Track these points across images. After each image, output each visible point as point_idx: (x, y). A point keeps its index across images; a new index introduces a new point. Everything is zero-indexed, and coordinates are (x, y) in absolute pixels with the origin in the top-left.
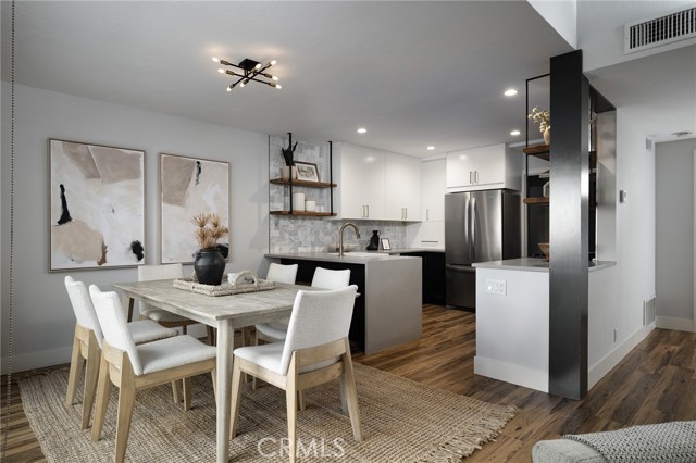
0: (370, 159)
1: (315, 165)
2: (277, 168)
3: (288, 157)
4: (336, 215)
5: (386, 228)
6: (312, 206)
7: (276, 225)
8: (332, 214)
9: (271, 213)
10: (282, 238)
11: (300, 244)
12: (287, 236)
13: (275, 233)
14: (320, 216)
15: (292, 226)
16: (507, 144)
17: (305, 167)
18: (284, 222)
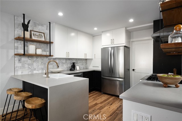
0: (73, 34)
1: (44, 33)
2: (20, 32)
3: (25, 27)
4: (53, 56)
5: (79, 62)
6: (39, 52)
7: (19, 60)
8: (50, 56)
9: (16, 55)
10: (23, 67)
11: (35, 69)
12: (26, 66)
13: (18, 64)
14: (46, 56)
15: (30, 61)
16: (126, 28)
17: (38, 34)
18: (24, 59)
